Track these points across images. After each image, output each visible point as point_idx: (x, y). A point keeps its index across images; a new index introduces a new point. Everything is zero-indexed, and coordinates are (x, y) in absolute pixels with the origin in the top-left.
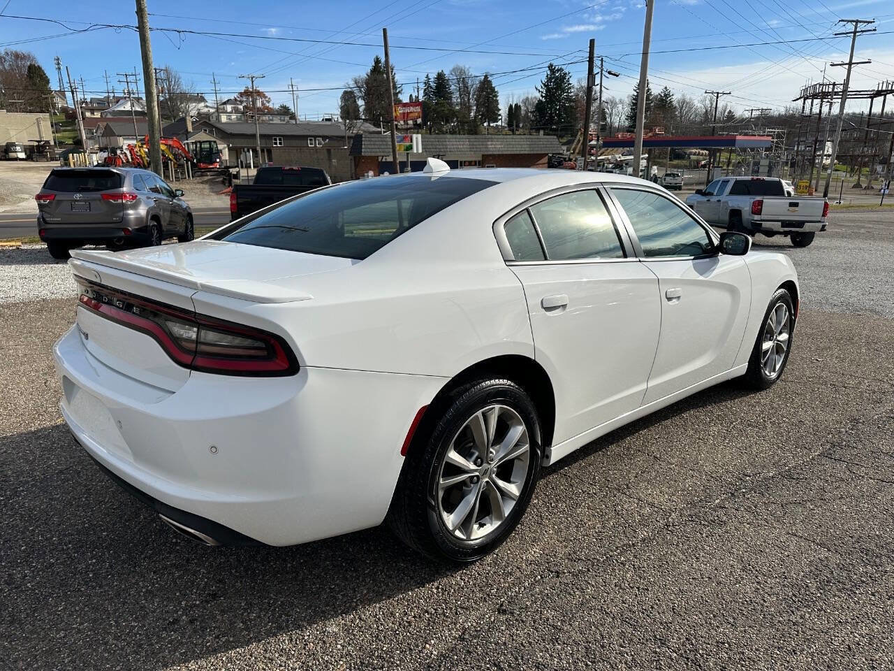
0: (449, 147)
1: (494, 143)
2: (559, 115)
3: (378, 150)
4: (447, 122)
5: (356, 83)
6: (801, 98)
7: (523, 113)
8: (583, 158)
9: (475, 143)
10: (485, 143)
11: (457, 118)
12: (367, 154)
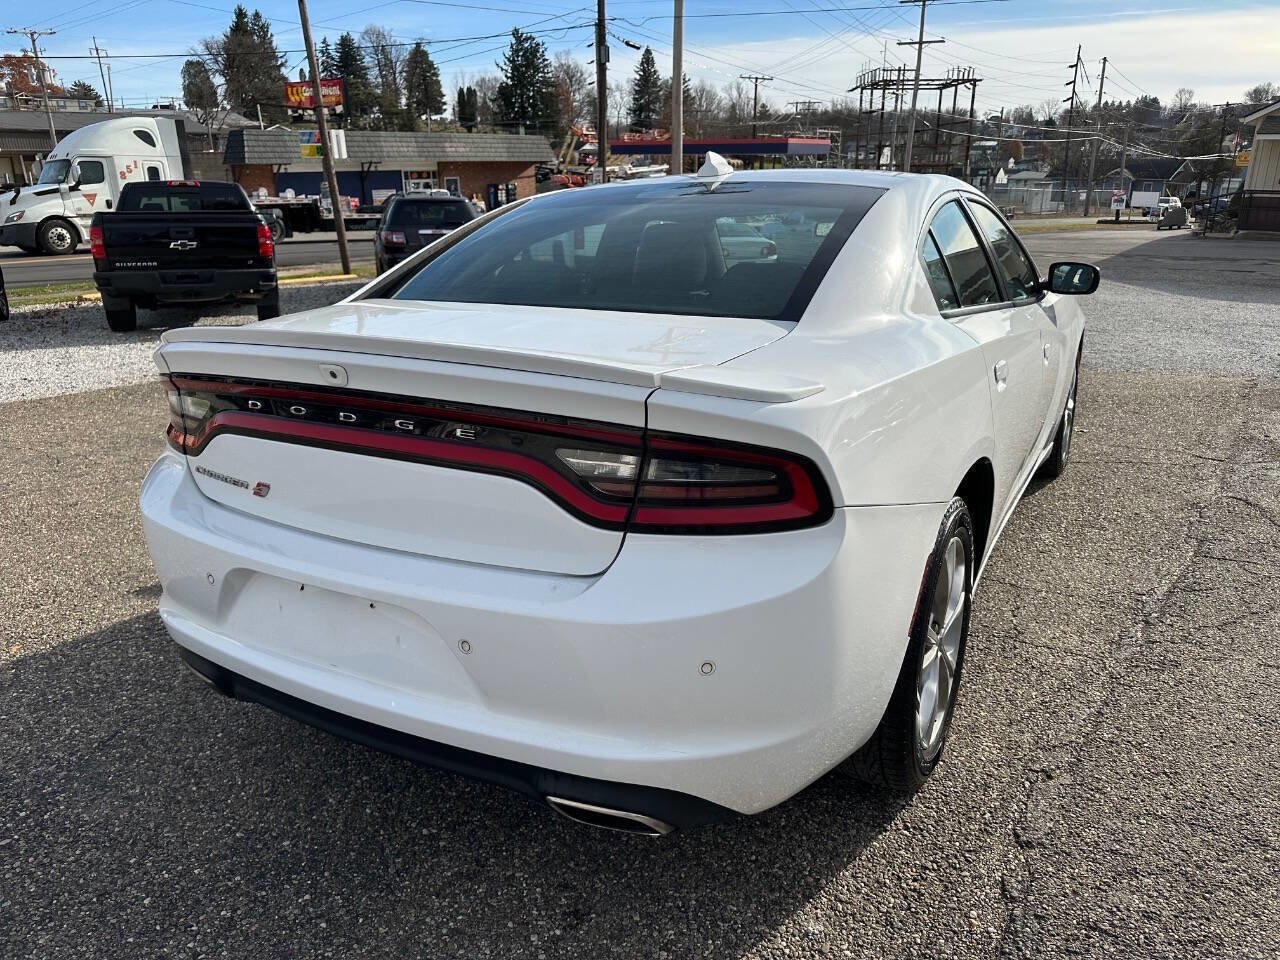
0: (385, 149)
1: (455, 145)
2: (533, 106)
3: (271, 155)
4: (364, 112)
5: (207, 48)
6: (857, 88)
7: (480, 100)
8: (601, 169)
9: (425, 145)
10: (439, 145)
11: (381, 106)
12: (253, 162)
